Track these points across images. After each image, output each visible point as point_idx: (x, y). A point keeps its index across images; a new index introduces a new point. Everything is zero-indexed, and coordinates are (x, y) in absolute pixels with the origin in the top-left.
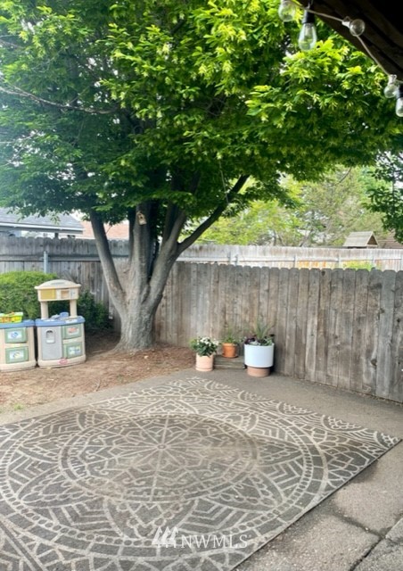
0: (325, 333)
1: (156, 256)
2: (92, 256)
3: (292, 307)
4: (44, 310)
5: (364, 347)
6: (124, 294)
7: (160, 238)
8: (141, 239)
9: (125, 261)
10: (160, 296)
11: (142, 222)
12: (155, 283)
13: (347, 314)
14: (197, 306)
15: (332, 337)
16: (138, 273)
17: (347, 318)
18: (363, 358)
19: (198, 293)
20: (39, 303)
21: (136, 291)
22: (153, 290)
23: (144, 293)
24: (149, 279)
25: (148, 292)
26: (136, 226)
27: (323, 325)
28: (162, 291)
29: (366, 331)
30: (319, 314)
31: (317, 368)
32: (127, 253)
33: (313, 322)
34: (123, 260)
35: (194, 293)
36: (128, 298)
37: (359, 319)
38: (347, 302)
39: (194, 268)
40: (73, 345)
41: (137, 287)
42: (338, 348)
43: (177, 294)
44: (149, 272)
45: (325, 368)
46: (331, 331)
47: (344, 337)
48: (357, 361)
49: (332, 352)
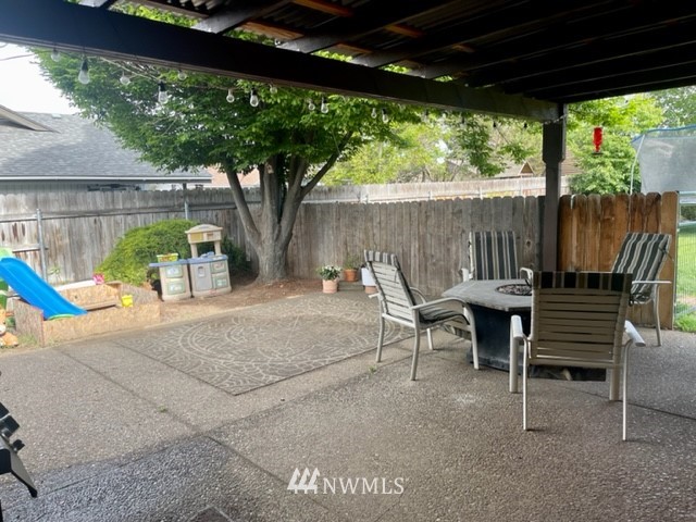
0: (424, 253)
1: (284, 200)
2: (227, 204)
3: (399, 235)
4: (194, 250)
5: (452, 262)
6: (259, 234)
7: (287, 184)
8: (270, 186)
9: (258, 206)
10: (290, 235)
11: (270, 171)
12: (284, 223)
13: (439, 236)
14: (323, 242)
15: (429, 257)
16: (270, 216)
17: (440, 240)
18: (453, 271)
19: (323, 231)
20: (189, 245)
21: (270, 231)
22: (283, 229)
23: (276, 232)
24: (279, 221)
25: (280, 231)
26: (265, 175)
27: (423, 247)
28: (291, 230)
29: (454, 249)
30: (419, 238)
31: (420, 282)
32: (260, 200)
33: (415, 246)
34: (257, 206)
35: (319, 230)
36: (263, 237)
37: (448, 239)
38: (439, 227)
39: (318, 209)
40: (220, 278)
41: (270, 227)
42: (434, 264)
43: (306, 233)
44: (279, 214)
45: (426, 283)
46: (428, 252)
47: (438, 255)
48: (448, 273)
49: (430, 268)
